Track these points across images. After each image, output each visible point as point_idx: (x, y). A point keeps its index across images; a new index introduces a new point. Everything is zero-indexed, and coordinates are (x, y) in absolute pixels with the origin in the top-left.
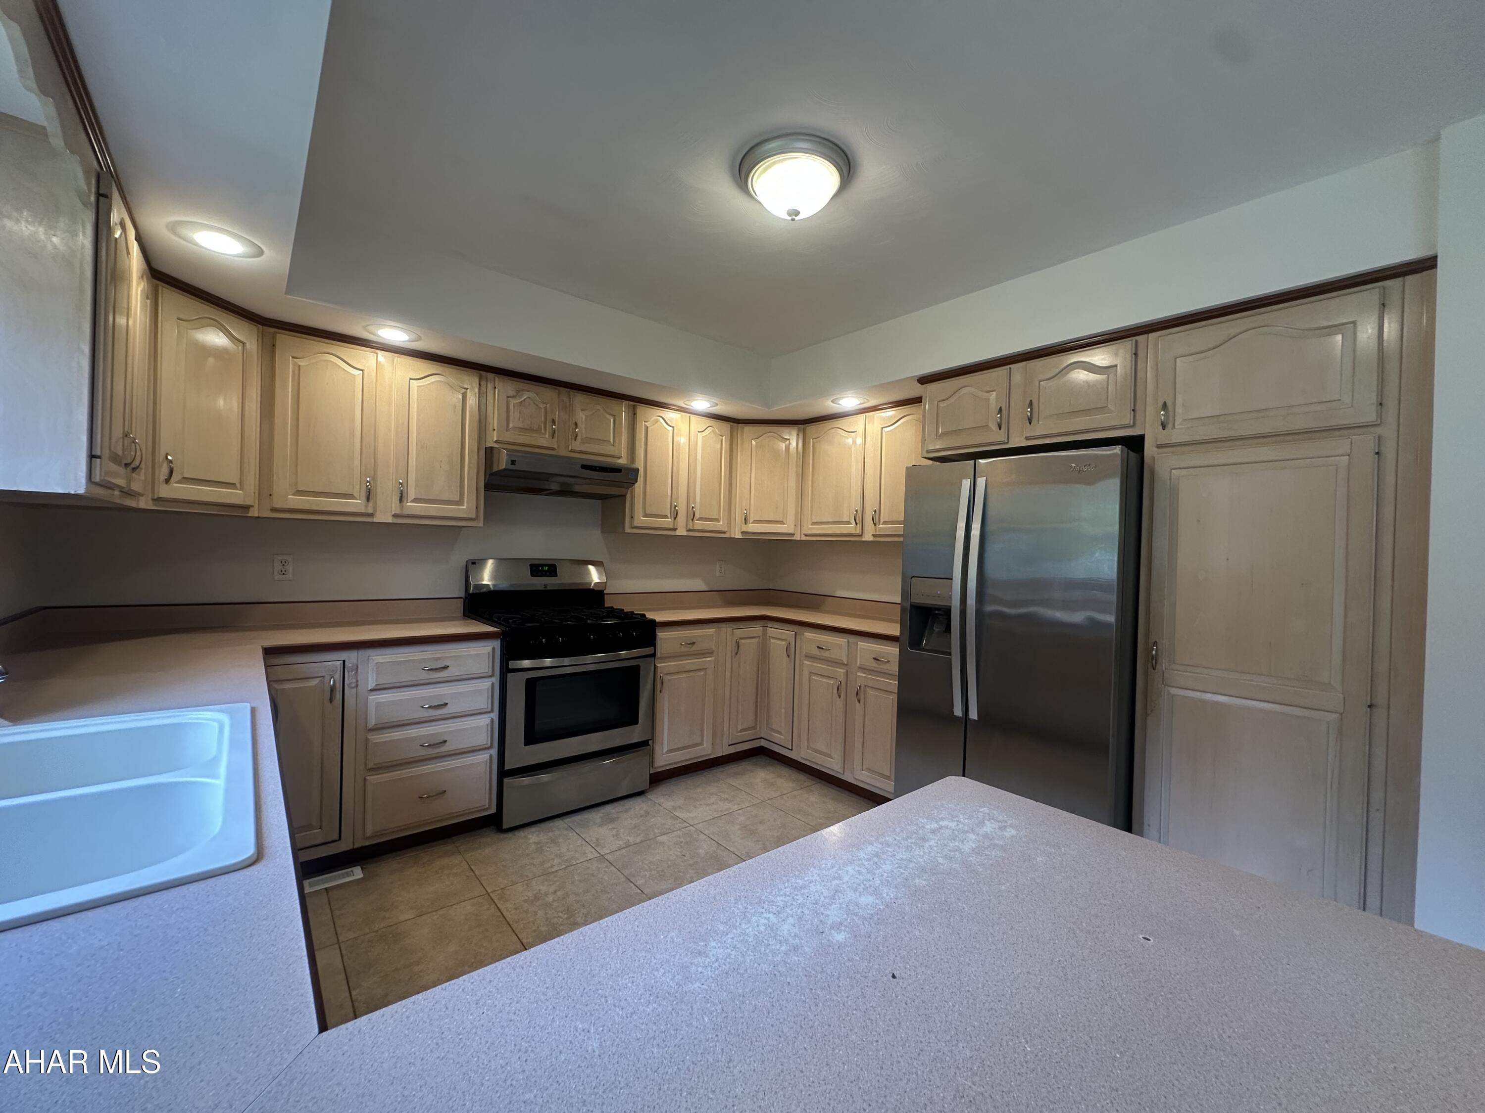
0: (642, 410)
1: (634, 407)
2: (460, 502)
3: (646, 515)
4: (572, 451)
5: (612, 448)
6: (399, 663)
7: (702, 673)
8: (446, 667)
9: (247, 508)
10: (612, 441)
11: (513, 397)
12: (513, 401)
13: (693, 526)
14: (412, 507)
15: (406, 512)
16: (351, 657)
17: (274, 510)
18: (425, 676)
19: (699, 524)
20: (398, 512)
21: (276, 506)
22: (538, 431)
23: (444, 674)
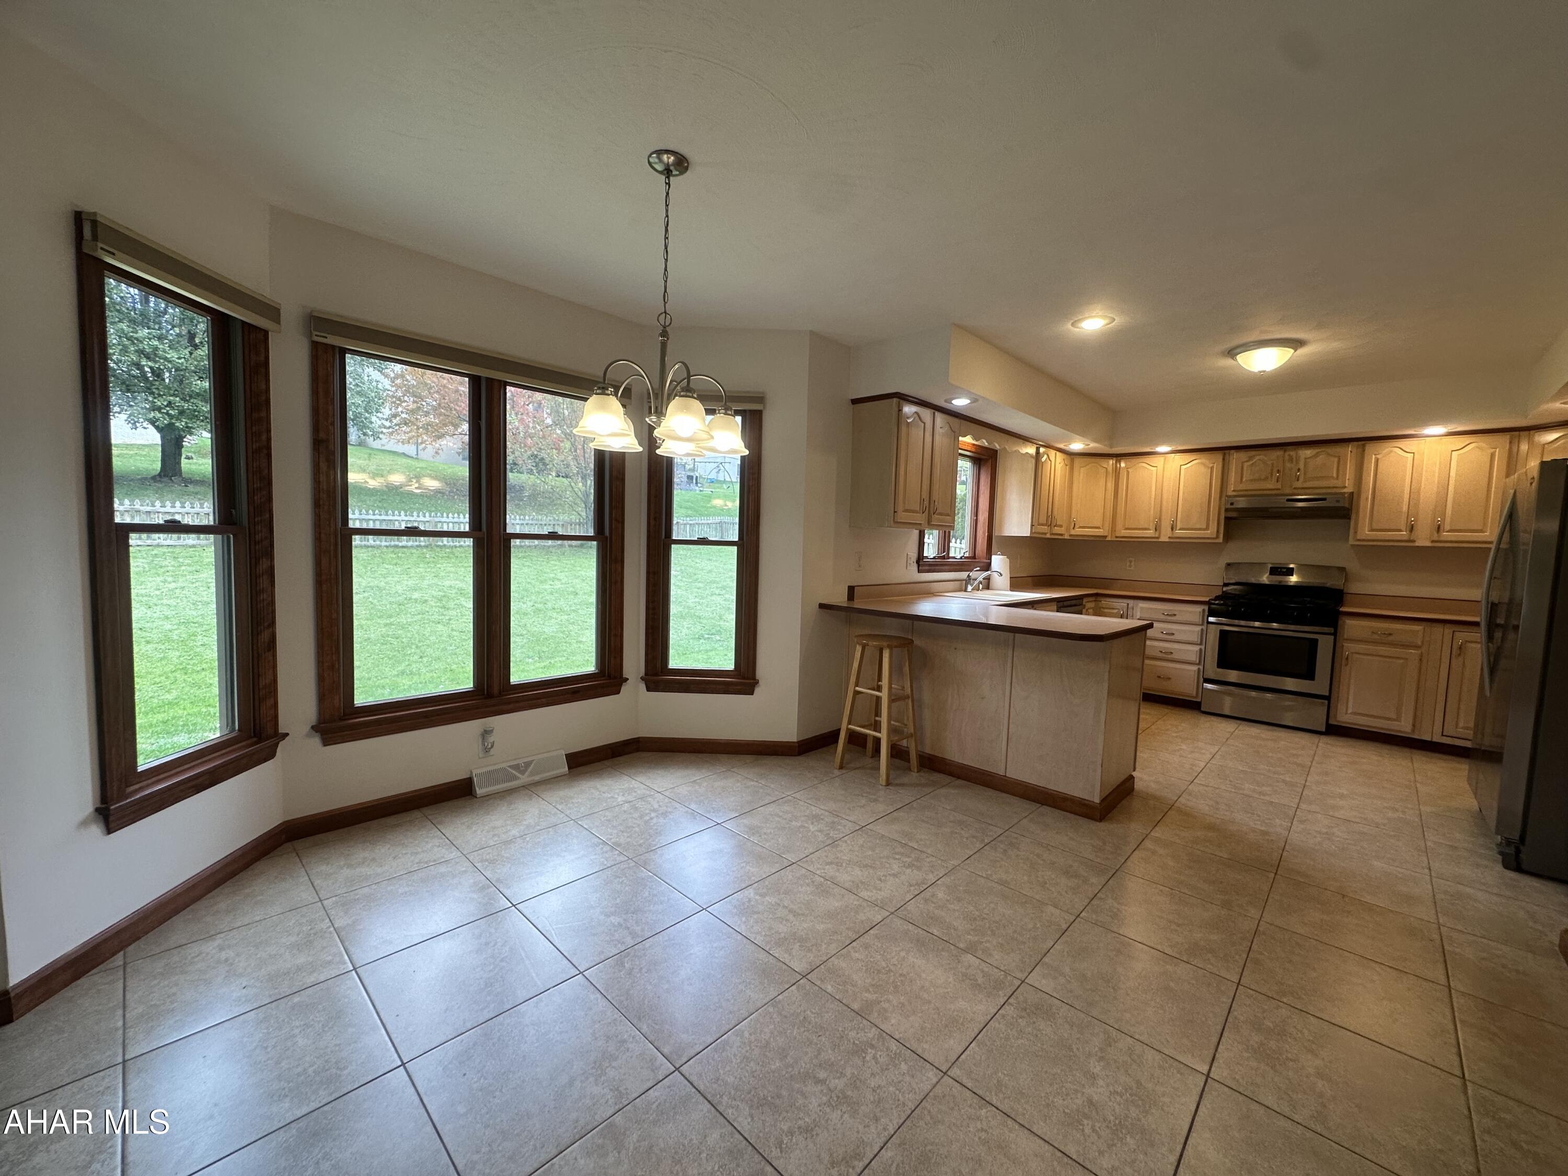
0: (1370, 447)
1: (1364, 446)
2: (1207, 529)
3: (1372, 530)
4: (1295, 488)
5: (1335, 481)
6: (1151, 609)
7: (1402, 661)
8: (1175, 615)
9: (1106, 537)
10: (1335, 475)
11: (1247, 461)
12: (1246, 465)
13: (1439, 536)
14: (1178, 532)
15: (1175, 535)
16: (1131, 602)
17: (1117, 537)
18: (1163, 617)
19: (1445, 535)
20: (1171, 536)
21: (1118, 535)
22: (1266, 479)
23: (1173, 618)
